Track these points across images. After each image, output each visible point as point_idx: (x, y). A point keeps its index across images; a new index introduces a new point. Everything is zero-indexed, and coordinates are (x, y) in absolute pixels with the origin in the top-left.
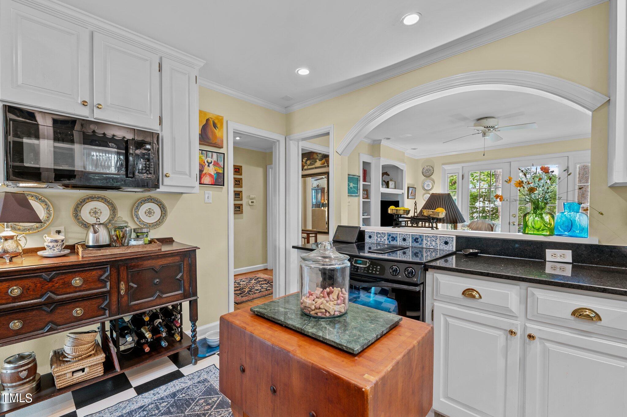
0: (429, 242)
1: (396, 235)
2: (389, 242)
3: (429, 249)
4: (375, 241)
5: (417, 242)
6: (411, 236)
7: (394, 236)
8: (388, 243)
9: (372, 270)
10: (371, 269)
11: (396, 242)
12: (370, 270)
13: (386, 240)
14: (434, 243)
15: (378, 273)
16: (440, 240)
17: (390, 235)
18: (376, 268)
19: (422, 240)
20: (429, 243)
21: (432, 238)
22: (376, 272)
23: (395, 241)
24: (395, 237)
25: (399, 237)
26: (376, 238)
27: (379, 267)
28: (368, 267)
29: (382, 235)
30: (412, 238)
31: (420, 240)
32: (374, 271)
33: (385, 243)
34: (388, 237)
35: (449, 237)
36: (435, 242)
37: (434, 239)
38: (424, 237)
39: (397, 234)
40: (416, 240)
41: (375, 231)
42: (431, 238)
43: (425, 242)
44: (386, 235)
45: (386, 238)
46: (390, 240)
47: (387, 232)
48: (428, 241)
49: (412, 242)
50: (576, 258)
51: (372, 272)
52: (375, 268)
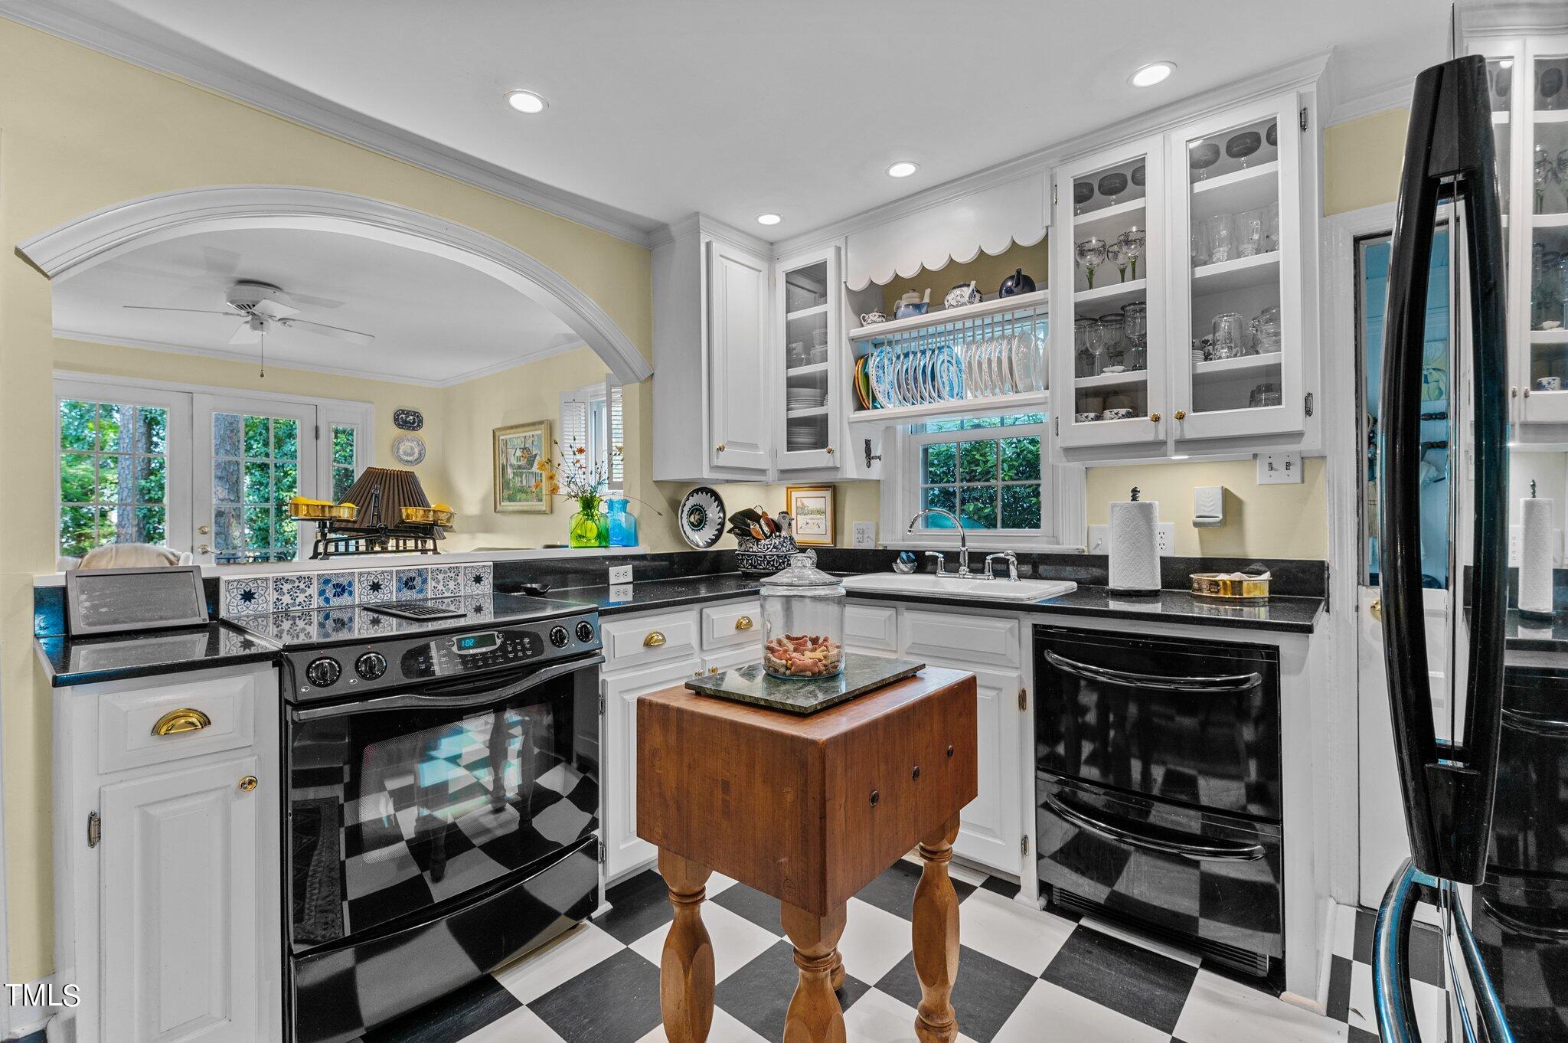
0: (441, 583)
1: (350, 578)
2: (327, 600)
3: (440, 600)
4: (271, 606)
5: (412, 588)
6: (394, 576)
7: (341, 580)
8: (322, 604)
9: (515, 651)
10: (510, 649)
11: (349, 598)
12: (511, 652)
13: (316, 596)
14: (452, 584)
15: (529, 653)
16: (465, 574)
17: (327, 582)
18: (522, 644)
19: (425, 581)
20: (440, 587)
21: (449, 574)
22: (524, 653)
23: (346, 594)
24: (345, 583)
25: (360, 582)
26: (273, 596)
27: (526, 640)
28: (503, 647)
29: (296, 584)
30: (399, 579)
31: (418, 581)
32: (520, 651)
33: (311, 607)
34: (322, 587)
35: (484, 566)
36: (456, 580)
37: (452, 575)
38: (430, 573)
39: (353, 573)
40: (408, 583)
41: (270, 576)
42: (445, 572)
43: (431, 584)
44: (315, 582)
45: (314, 590)
46: (330, 593)
47: (316, 573)
48: (438, 582)
49: (399, 590)
50: (638, 574)
51: (516, 656)
52: (519, 644)
